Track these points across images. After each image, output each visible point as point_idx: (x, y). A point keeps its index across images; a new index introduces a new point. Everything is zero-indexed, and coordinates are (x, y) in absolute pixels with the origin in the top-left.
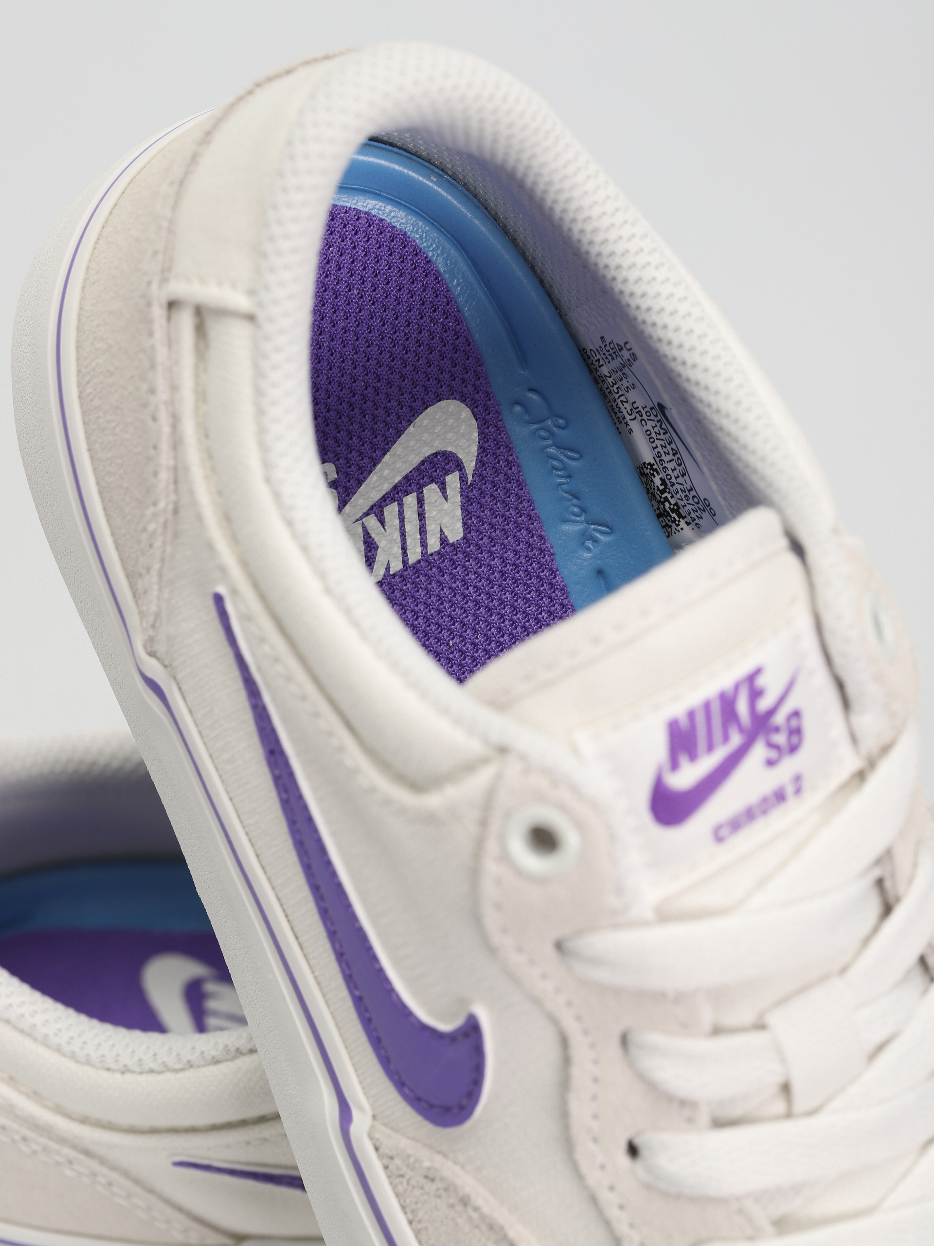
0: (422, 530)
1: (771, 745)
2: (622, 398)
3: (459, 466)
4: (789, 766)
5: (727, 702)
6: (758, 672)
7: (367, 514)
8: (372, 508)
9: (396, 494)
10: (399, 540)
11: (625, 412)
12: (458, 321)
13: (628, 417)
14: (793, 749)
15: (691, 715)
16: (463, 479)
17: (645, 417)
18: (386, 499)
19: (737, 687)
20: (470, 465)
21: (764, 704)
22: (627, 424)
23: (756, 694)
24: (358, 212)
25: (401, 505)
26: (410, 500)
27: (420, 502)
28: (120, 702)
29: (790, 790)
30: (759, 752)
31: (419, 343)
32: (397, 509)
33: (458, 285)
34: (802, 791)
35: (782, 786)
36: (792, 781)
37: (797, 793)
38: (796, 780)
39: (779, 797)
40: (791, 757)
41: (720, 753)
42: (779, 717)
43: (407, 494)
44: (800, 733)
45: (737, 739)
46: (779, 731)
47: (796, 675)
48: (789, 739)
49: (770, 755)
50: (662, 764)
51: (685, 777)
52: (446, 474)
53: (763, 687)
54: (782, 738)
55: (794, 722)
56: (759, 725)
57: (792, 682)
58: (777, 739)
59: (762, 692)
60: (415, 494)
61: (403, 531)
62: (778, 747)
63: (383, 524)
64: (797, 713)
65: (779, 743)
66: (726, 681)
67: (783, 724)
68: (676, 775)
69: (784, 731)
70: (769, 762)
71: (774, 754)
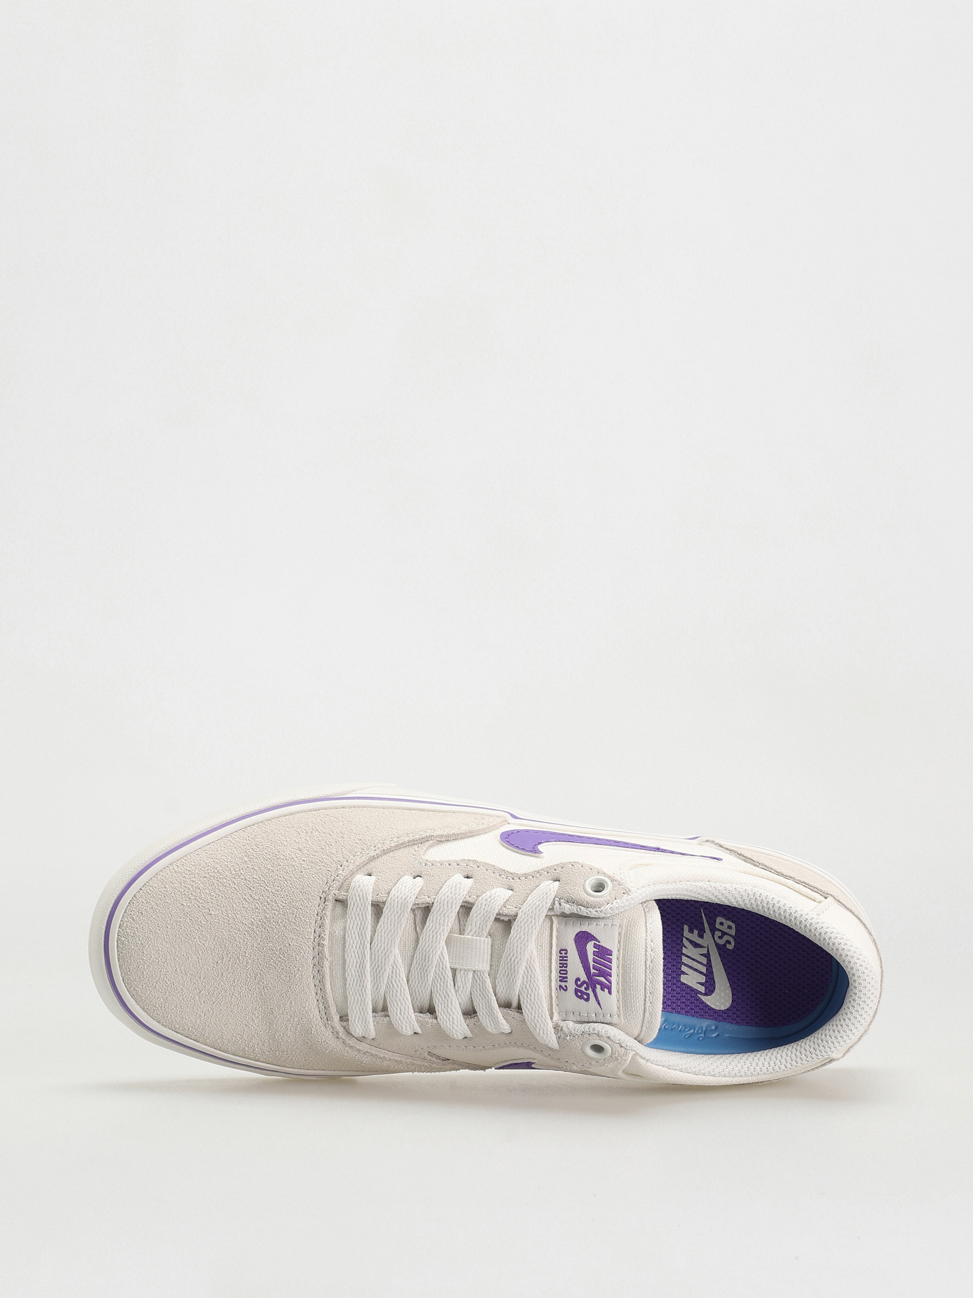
0: (691, 967)
1: (584, 982)
3: (706, 994)
4: (571, 986)
5: (607, 975)
6: (610, 992)
8: (709, 954)
9: (709, 966)
10: (693, 957)
14: (576, 991)
15: (610, 961)
16: (701, 993)
18: (709, 961)
19: (609, 981)
20: (704, 998)
21: (598, 987)
23: (603, 987)
25: (704, 965)
26: (704, 970)
27: (701, 973)
29: (563, 984)
30: (584, 977)
34: (560, 990)
35: (566, 981)
36: (566, 986)
37: (560, 987)
38: (565, 988)
39: (563, 979)
40: (574, 988)
41: (591, 963)
42: (590, 992)
43: (707, 970)
44: (581, 997)
45: (593, 971)
46: (586, 989)
47: (601, 1007)
48: (581, 991)
49: (580, 981)
50: (599, 942)
51: (590, 948)
52: (705, 988)
53: (604, 991)
54: (583, 989)
55: (585, 997)
56: (592, 983)
57: (599, 1004)
58: (583, 987)
59: (602, 989)
60: (705, 972)
61: (694, 960)
62: (580, 986)
63: (701, 955)
64: (587, 1000)
65: (582, 987)
66: (614, 979)
67: (588, 992)
68: (593, 944)
69: (585, 991)
70: (578, 979)
71: (579, 983)
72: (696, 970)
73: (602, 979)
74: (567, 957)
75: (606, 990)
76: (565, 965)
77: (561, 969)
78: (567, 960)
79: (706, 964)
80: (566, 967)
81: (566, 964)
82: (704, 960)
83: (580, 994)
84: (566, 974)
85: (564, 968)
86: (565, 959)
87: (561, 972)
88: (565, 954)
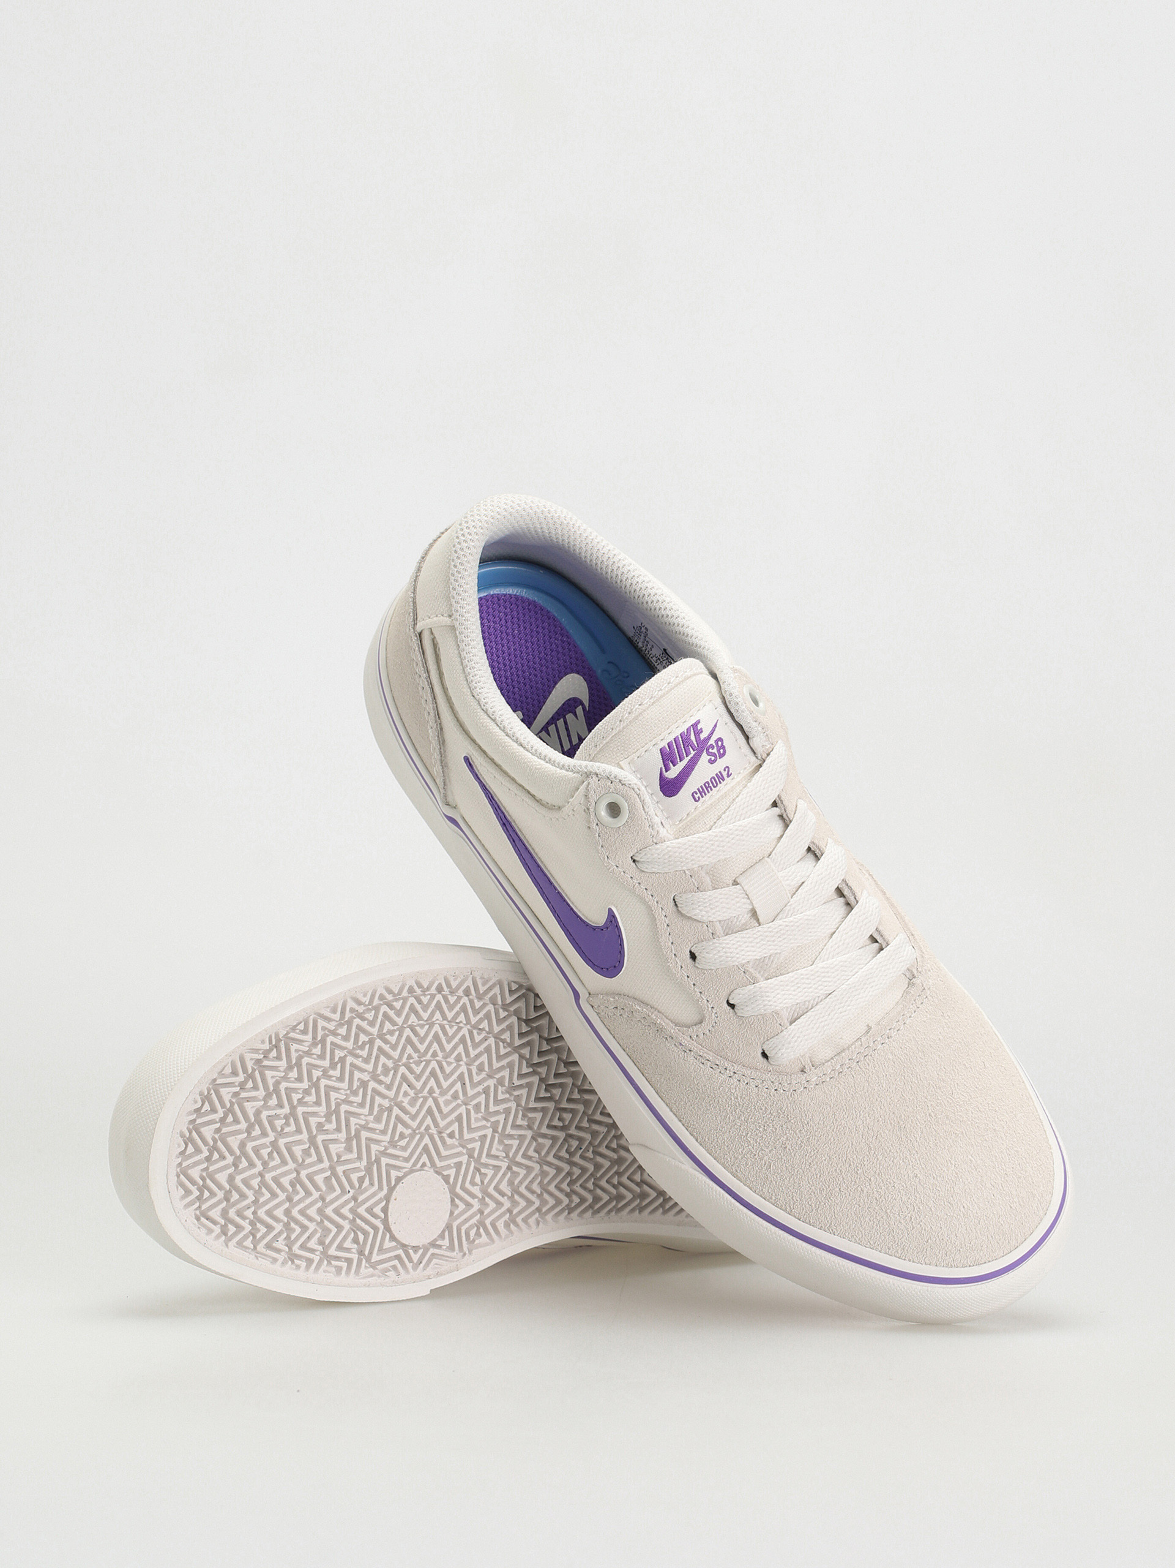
0: (569, 735)
2: (651, 656)
3: (582, 703)
4: (720, 764)
5: (685, 737)
6: (698, 722)
7: (540, 732)
8: (542, 729)
9: (553, 720)
10: (558, 741)
11: (653, 661)
12: (568, 637)
13: (656, 664)
14: (722, 756)
15: (669, 745)
16: (584, 709)
17: (661, 660)
18: (548, 724)
19: (688, 730)
20: (587, 704)
21: (703, 736)
22: (656, 668)
23: (698, 733)
24: (510, 595)
25: (556, 726)
26: (561, 722)
27: (566, 723)
28: (444, 846)
29: (725, 774)
31: (552, 650)
32: (554, 727)
33: (565, 620)
34: (731, 774)
35: (720, 772)
36: (725, 770)
37: (728, 776)
38: (727, 769)
39: (720, 778)
40: (722, 759)
41: (686, 760)
42: (712, 742)
43: (558, 720)
44: (723, 747)
45: (693, 753)
46: (713, 748)
47: (717, 723)
48: (719, 751)
49: (711, 759)
50: (661, 769)
51: (673, 773)
52: (576, 708)
53: (701, 729)
54: (715, 751)
55: (720, 743)
56: (702, 746)
57: (715, 726)
58: (713, 751)
59: (701, 731)
60: (562, 719)
61: (560, 738)
62: (714, 755)
63: (549, 735)
64: (720, 739)
65: (714, 753)
66: (684, 729)
67: (714, 744)
68: (668, 772)
69: (715, 747)
70: (711, 762)
71: (713, 758)
72: (567, 729)
73: (693, 737)
74: (698, 789)
75: (699, 727)
76: (707, 785)
77: (712, 787)
78: (701, 787)
79: (554, 725)
80: (707, 782)
81: (705, 785)
82: (552, 728)
83: (722, 751)
84: (714, 778)
85: (711, 785)
86: (701, 790)
87: (715, 785)
88: (697, 794)
